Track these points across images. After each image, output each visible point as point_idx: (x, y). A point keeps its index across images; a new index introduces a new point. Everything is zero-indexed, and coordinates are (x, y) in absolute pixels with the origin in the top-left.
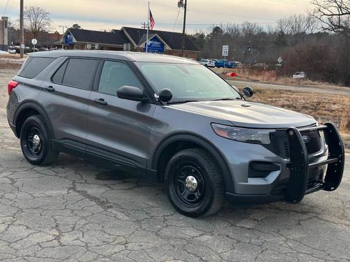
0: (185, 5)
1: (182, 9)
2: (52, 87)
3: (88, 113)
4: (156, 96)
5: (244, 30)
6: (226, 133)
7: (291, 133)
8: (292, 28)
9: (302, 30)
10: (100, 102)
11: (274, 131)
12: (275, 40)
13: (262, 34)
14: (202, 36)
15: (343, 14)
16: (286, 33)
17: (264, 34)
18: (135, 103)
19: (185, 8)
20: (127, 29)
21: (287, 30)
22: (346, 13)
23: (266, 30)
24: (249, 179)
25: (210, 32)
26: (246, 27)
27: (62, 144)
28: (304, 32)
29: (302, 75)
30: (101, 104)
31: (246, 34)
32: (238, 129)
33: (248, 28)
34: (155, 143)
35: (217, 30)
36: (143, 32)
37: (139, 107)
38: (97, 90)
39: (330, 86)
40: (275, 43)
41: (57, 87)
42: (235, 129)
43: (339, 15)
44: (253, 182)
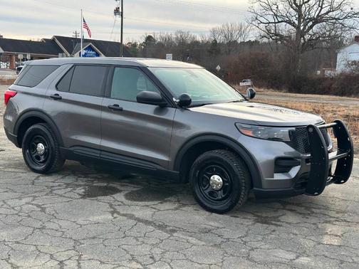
0: (122, 12)
1: (118, 18)
2: (58, 95)
3: (101, 120)
4: (174, 100)
5: (177, 38)
6: (251, 132)
7: (311, 130)
8: (225, 36)
9: (235, 38)
10: (115, 107)
11: (294, 129)
12: (209, 48)
13: (196, 43)
14: (135, 45)
15: (279, 22)
16: (218, 42)
17: (197, 43)
18: (153, 107)
19: (122, 16)
20: (60, 38)
21: (220, 39)
22: (282, 21)
23: (199, 39)
24: (275, 174)
25: (143, 40)
26: (179, 36)
27: (72, 151)
28: (236, 41)
29: (249, 83)
30: (116, 109)
31: (180, 43)
32: (263, 128)
33: (181, 36)
34: (176, 146)
35: (149, 38)
36: (77, 40)
37: (157, 111)
38: (109, 96)
39: (276, 93)
40: (209, 51)
41: (64, 95)
42: (260, 128)
43: (275, 23)
44: (278, 177)
